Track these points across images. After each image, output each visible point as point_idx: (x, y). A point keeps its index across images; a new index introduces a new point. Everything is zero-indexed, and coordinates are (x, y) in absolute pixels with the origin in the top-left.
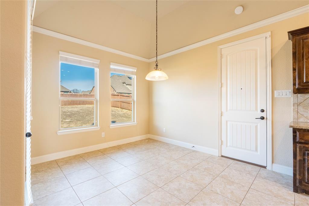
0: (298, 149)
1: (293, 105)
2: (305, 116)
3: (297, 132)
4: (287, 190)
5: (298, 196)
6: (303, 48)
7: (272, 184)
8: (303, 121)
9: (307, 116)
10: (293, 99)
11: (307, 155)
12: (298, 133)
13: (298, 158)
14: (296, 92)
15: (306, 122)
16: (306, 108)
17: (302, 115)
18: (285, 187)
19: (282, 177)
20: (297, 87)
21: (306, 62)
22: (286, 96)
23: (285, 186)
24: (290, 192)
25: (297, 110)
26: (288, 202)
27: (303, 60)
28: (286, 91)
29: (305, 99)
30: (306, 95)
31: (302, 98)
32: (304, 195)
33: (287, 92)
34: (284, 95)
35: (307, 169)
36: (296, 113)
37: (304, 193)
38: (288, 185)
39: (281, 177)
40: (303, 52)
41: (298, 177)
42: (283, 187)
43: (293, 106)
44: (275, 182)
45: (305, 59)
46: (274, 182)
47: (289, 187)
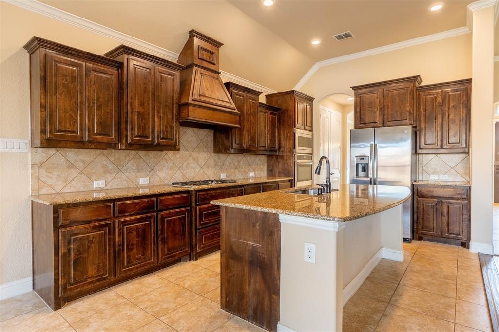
0: (61, 238)
1: (31, 166)
2: (49, 184)
3: (60, 210)
4: (45, 315)
5: (63, 312)
6: (56, 75)
7: (17, 323)
8: (46, 193)
9: (51, 183)
10: (31, 156)
11: (72, 242)
12: (60, 212)
13: (62, 252)
14: (45, 145)
15: (50, 194)
16: (50, 171)
17: (45, 183)
18: (39, 312)
19: (20, 301)
20: (47, 136)
21: (59, 98)
22: (20, 151)
23: (37, 311)
24: (51, 314)
25: (37, 175)
26: (60, 328)
27: (56, 94)
28: (19, 140)
29: (49, 156)
30: (50, 151)
31: (44, 155)
32: (68, 304)
33: (22, 144)
34: (15, 147)
35: (72, 263)
36: (36, 181)
37: (65, 302)
38: (39, 307)
39: (20, 303)
40: (56, 82)
41: (61, 282)
42: (35, 314)
43: (32, 169)
44: (17, 315)
45: (58, 94)
46: (16, 318)
47: (43, 308)
